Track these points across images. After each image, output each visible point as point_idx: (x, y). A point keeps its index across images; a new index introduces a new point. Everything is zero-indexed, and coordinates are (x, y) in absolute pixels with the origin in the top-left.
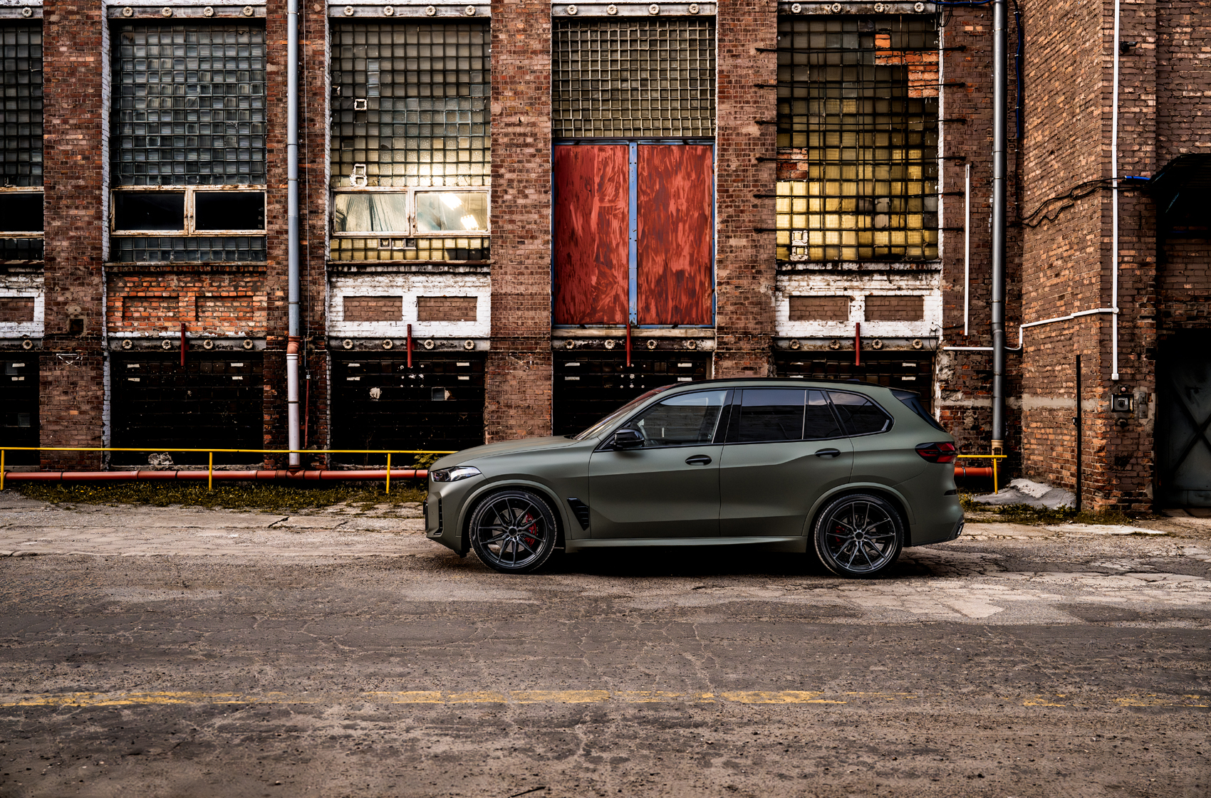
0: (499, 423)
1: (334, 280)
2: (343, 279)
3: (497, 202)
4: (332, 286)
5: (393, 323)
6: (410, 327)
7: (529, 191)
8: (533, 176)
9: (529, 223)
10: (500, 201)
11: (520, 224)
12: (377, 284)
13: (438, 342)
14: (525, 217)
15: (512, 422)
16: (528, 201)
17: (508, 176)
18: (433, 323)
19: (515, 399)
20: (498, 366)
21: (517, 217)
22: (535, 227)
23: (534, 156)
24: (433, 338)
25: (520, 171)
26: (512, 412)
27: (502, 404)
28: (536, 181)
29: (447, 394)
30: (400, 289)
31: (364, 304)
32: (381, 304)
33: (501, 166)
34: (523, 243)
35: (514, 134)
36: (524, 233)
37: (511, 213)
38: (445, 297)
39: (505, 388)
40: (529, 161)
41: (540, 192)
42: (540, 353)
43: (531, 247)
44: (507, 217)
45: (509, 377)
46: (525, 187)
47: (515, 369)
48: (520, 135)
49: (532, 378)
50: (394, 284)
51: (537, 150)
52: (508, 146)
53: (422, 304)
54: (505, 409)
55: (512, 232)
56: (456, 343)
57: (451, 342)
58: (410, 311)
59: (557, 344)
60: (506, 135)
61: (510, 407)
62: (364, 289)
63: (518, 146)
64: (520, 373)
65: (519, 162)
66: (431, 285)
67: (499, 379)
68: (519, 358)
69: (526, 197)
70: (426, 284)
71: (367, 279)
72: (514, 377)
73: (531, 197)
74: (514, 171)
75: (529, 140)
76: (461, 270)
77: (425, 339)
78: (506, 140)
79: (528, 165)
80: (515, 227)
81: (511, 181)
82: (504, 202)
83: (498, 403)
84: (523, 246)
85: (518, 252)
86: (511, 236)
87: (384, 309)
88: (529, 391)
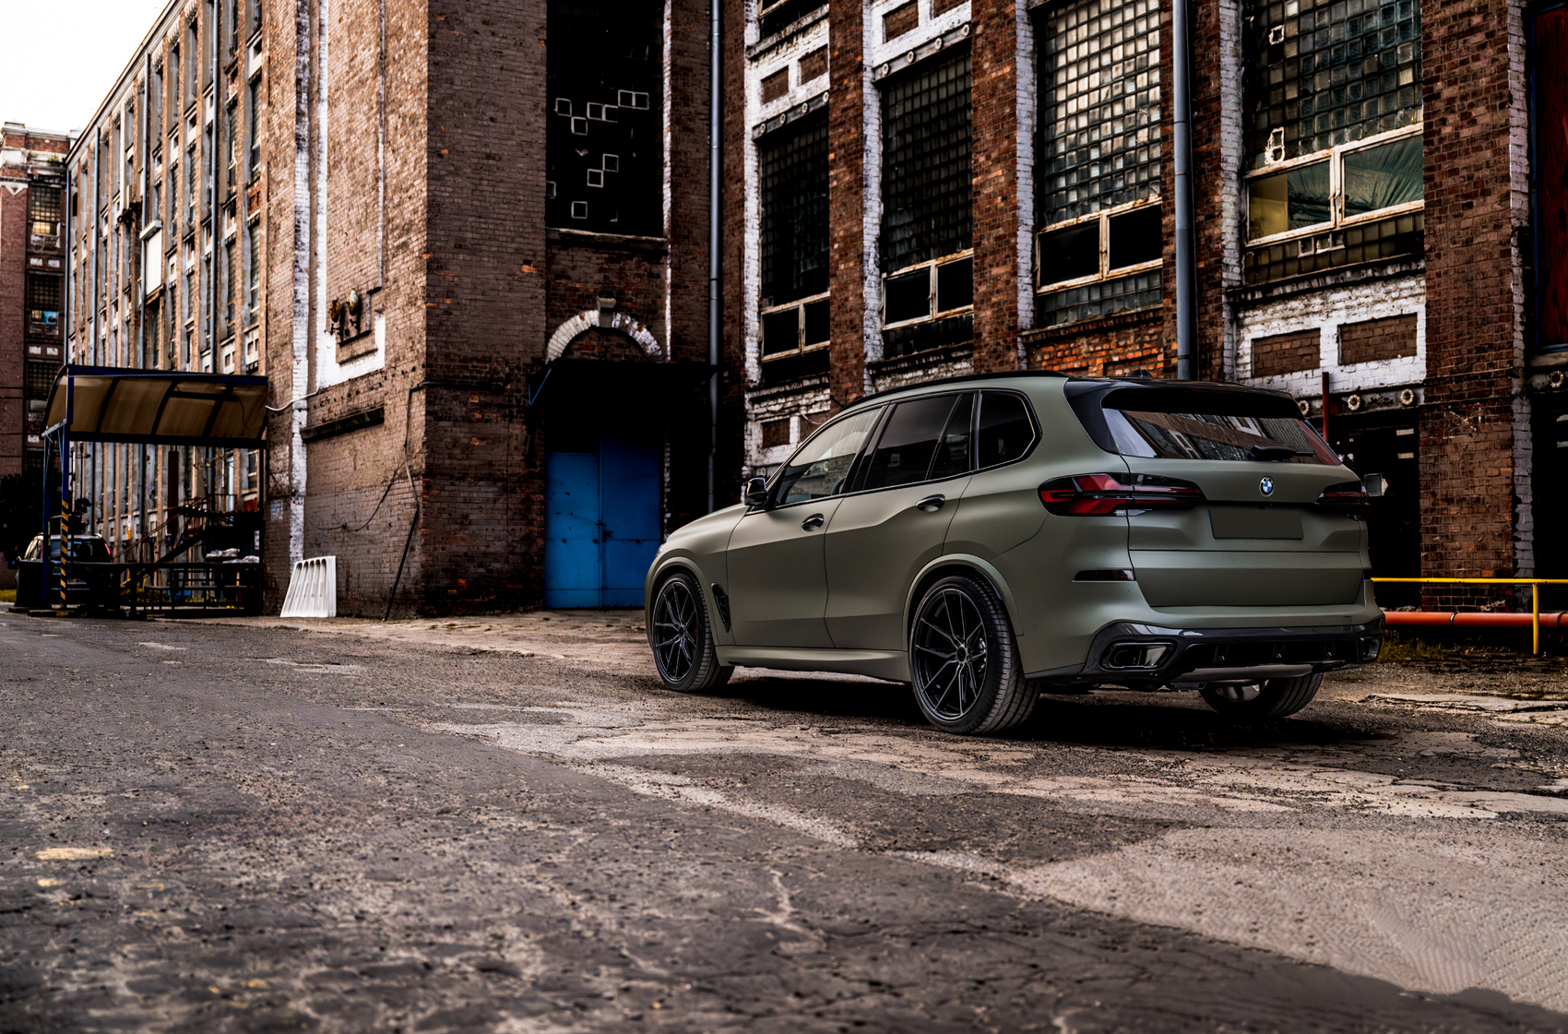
0: (1434, 531)
1: (1241, 315)
2: (1251, 313)
3: (1432, 143)
4: (1239, 324)
5: (1309, 372)
6: (1326, 376)
7: (1479, 111)
8: (1483, 82)
9: (1478, 168)
10: (1436, 139)
11: (1464, 173)
12: (1290, 313)
13: (1368, 398)
14: (1472, 160)
15: (1454, 528)
16: (1476, 130)
17: (1447, 93)
18: (1360, 366)
19: (1456, 486)
20: (1432, 431)
21: (1461, 163)
22: (1487, 172)
23: (1482, 46)
24: (1359, 392)
25: (1465, 79)
26: (1454, 510)
27: (1439, 497)
28: (1487, 90)
29: (1384, 485)
30: (1316, 317)
31: (1277, 347)
32: (1297, 344)
33: (1437, 79)
34: (1470, 206)
35: (1454, 17)
36: (1471, 189)
37: (1453, 156)
38: (1373, 320)
39: (1443, 468)
40: (1476, 59)
41: (1494, 108)
42: (1494, 401)
43: (1481, 211)
44: (1446, 166)
45: (1449, 448)
46: (1471, 106)
47: (1456, 433)
48: (1463, 15)
49: (1482, 446)
50: (1310, 309)
51: (1488, 36)
52: (1446, 40)
53: (1346, 336)
54: (1442, 505)
55: (1453, 190)
56: (1391, 396)
57: (1385, 395)
58: (1329, 351)
59: (1539, 381)
60: (1443, 22)
61: (1449, 500)
62: (1274, 324)
63: (1461, 35)
64: (1465, 439)
65: (1464, 63)
66: (1355, 303)
67: (1434, 452)
68: (1464, 414)
69: (1473, 122)
70: (1349, 303)
71: (1279, 308)
72: (1456, 446)
73: (1482, 120)
74: (1455, 83)
75: (1476, 20)
76: (1390, 271)
77: (1348, 394)
78: (1443, 31)
79: (1476, 66)
80: (1458, 180)
81: (1451, 100)
82: (1441, 140)
83: (1434, 494)
84: (1469, 213)
85: (1463, 225)
86: (1452, 196)
87: (1301, 352)
88: (1479, 472)
